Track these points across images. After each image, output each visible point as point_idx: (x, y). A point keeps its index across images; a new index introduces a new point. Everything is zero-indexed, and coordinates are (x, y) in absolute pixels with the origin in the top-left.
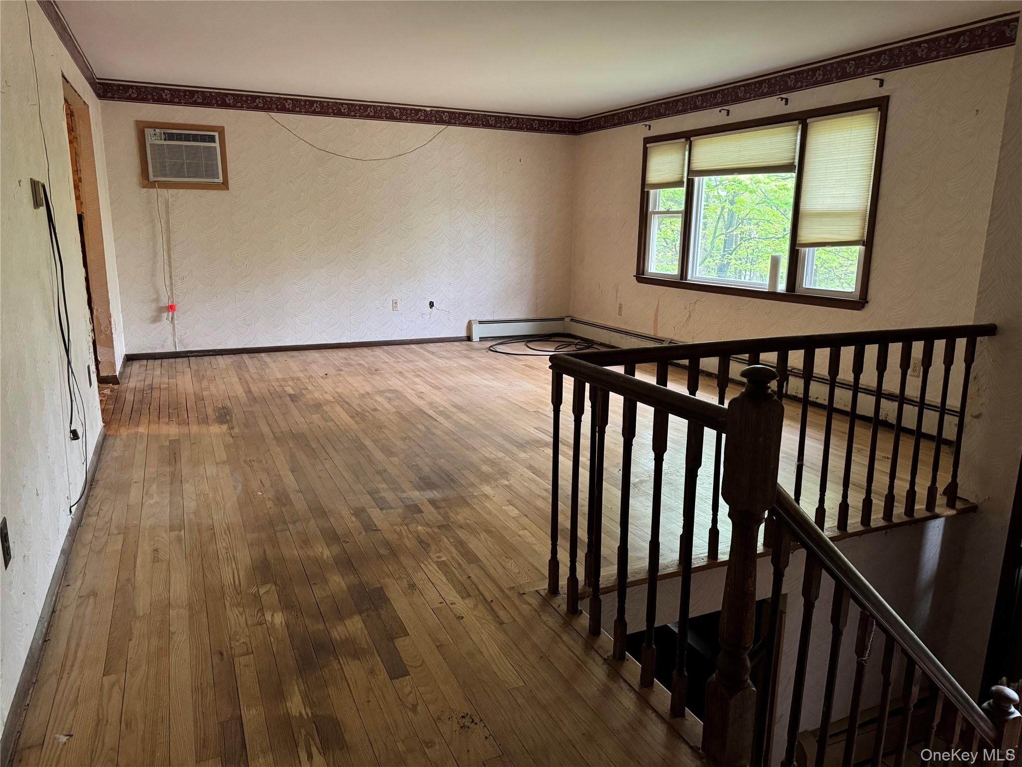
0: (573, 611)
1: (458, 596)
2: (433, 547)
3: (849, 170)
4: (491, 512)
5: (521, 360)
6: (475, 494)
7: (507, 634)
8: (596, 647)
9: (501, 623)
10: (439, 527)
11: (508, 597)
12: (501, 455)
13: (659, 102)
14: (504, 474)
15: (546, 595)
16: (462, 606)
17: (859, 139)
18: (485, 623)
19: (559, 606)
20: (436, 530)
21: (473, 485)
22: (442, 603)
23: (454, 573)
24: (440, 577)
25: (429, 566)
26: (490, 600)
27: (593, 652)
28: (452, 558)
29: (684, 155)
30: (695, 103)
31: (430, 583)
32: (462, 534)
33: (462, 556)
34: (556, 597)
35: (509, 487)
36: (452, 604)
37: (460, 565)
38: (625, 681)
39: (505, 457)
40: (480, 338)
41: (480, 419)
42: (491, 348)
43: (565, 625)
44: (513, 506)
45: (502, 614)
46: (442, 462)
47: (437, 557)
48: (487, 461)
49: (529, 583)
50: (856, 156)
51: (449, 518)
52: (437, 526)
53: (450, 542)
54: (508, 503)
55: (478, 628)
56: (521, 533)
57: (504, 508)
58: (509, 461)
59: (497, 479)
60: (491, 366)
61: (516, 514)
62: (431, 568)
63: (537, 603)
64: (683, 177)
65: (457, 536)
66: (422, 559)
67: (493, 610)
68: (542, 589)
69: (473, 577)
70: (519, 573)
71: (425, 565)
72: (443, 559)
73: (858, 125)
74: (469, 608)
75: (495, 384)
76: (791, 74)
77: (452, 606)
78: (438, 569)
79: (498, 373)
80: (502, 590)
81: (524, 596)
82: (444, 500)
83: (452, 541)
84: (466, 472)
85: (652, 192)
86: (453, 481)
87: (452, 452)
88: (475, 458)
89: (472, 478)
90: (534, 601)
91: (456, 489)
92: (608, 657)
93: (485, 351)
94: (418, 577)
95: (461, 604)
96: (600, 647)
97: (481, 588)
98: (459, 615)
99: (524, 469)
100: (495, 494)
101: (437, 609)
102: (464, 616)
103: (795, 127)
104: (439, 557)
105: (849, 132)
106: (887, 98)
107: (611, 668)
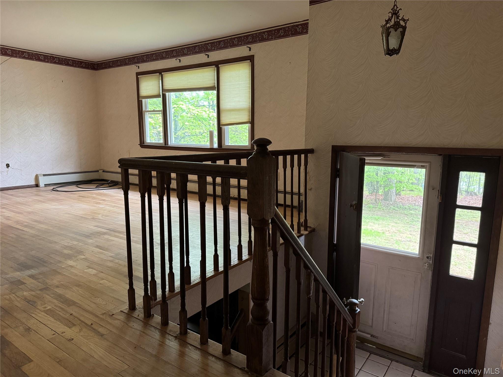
0: (148, 315)
1: (66, 327)
2: (39, 303)
3: (240, 89)
4: (77, 275)
5: (76, 194)
6: (63, 267)
7: (108, 340)
8: (168, 332)
9: (102, 335)
10: (41, 290)
11: (102, 320)
12: (75, 243)
13: (143, 54)
14: (80, 252)
15: (128, 312)
16: (69, 332)
17: (243, 75)
18: (90, 339)
19: (139, 315)
20: (38, 292)
21: (60, 262)
22: (55, 334)
23: (59, 315)
24: (49, 319)
25: (38, 314)
26: (90, 324)
27: (167, 336)
28: (55, 306)
29: (159, 82)
30: (162, 55)
31: (42, 324)
32: (59, 291)
33: (63, 303)
34: (135, 311)
35: (86, 259)
36: (62, 333)
37: (62, 308)
38: (191, 345)
39: (78, 243)
40: (45, 185)
41: (56, 226)
42: (54, 190)
43: (146, 325)
44: (91, 269)
45: (101, 330)
46: (33, 253)
47: (44, 308)
48: (66, 247)
49: (115, 308)
50: (243, 82)
51: (47, 283)
52: (39, 290)
53: (52, 297)
54: (87, 268)
55: (86, 343)
56: (102, 282)
57: (85, 271)
58: (82, 245)
59: (76, 256)
60: (56, 198)
61: (95, 272)
62: (40, 315)
63: (123, 318)
64: (160, 93)
65: (56, 292)
66: (32, 311)
67: (94, 329)
68: (124, 309)
69: (74, 314)
70: (106, 304)
71: (35, 314)
72: (48, 308)
73: (242, 68)
74: (76, 333)
75: (61, 207)
76: (209, 43)
77: (63, 335)
78: (46, 315)
79: (62, 201)
80: (97, 316)
81: (113, 316)
82: (40, 274)
83: (53, 296)
84: (52, 256)
85: (143, 100)
86: (45, 262)
87: (40, 246)
88: (58, 247)
89: (58, 258)
90: (122, 317)
91: (48, 266)
92: (177, 335)
93: (50, 191)
94: (31, 323)
95: (70, 332)
96: (170, 331)
97: (82, 319)
98: (69, 338)
99: (93, 248)
100: (77, 264)
101: (51, 338)
102: (73, 338)
103: (214, 68)
104: (46, 307)
105: (238, 71)
106: (253, 56)
107: (181, 341)
